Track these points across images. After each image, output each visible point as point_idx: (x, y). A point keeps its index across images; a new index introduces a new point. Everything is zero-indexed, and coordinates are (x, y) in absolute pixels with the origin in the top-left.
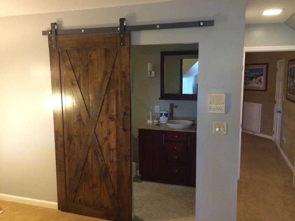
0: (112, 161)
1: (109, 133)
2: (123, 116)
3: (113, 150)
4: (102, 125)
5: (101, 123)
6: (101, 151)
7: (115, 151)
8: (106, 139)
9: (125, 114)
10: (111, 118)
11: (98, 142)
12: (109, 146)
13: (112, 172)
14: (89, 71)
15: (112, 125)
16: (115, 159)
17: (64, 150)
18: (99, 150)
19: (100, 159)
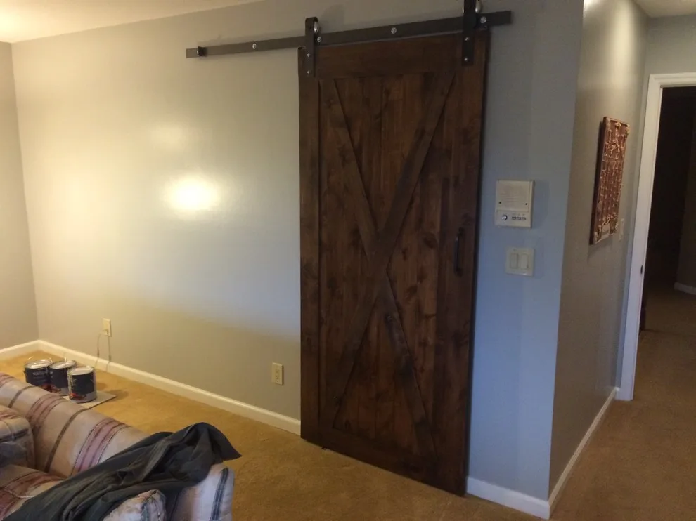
0: (424, 344)
1: (421, 278)
2: (457, 239)
3: (428, 317)
4: (405, 258)
5: (404, 253)
6: (401, 318)
7: (432, 320)
8: (413, 290)
9: (462, 233)
10: (429, 243)
11: (395, 296)
12: (419, 308)
13: (422, 370)
14: (383, 129)
15: (431, 258)
16: (431, 341)
17: (319, 308)
18: (396, 315)
19: (396, 335)
